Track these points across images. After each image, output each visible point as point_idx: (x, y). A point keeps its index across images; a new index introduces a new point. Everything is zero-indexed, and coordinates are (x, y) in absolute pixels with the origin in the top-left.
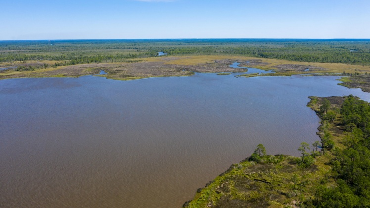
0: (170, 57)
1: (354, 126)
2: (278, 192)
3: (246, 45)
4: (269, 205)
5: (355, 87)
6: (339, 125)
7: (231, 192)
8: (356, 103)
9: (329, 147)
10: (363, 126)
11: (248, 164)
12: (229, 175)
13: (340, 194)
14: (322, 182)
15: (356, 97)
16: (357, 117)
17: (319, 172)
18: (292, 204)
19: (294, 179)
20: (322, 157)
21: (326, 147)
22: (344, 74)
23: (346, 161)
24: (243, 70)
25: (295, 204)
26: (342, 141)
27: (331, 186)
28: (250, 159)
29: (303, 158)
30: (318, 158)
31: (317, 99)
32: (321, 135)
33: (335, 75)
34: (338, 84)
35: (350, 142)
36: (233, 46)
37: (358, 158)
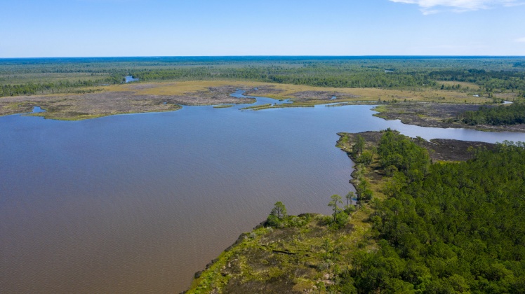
0: (142, 84)
1: (395, 170)
2: (305, 265)
3: (251, 65)
4: (294, 284)
5: (393, 118)
6: (377, 168)
7: (242, 273)
8: (396, 140)
9: (366, 199)
10: (405, 169)
11: (263, 230)
12: (238, 249)
13: (383, 259)
14: (360, 246)
15: (396, 131)
16: (398, 158)
17: (356, 233)
18: (325, 279)
19: (325, 246)
20: (357, 213)
21: (363, 199)
22: (379, 102)
23: (387, 215)
24: (249, 100)
25: (329, 279)
26: (381, 189)
27: (371, 249)
28: (266, 224)
29: (335, 215)
30: (353, 214)
31: (348, 135)
32: (355, 183)
33: (368, 103)
34: (373, 115)
35: (391, 190)
36: (235, 66)
37: (402, 209)
